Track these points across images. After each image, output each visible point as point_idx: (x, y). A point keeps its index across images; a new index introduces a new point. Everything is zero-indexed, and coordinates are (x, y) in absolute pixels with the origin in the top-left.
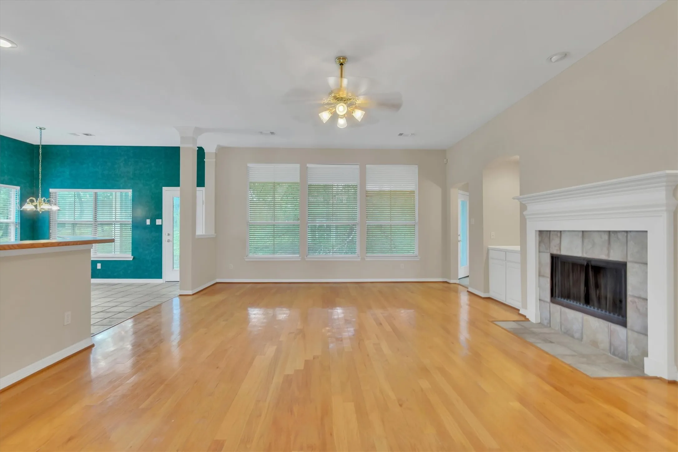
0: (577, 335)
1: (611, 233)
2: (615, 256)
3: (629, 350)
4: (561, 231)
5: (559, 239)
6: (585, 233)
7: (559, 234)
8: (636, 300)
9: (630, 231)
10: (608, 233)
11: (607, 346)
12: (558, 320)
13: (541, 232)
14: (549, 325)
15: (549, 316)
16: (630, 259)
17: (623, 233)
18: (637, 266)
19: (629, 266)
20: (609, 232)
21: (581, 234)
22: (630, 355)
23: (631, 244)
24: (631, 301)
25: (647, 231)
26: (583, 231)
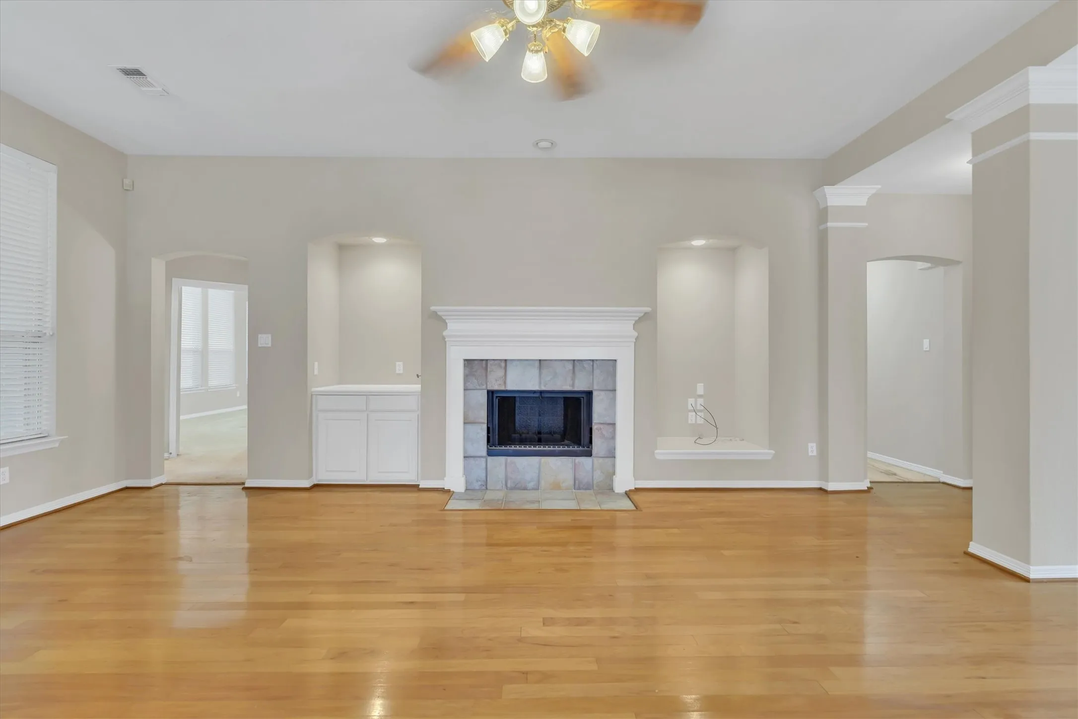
0: (531, 485)
1: (575, 362)
2: (580, 385)
3: (594, 477)
4: (506, 360)
5: (503, 371)
6: (542, 362)
7: (503, 364)
8: (602, 426)
9: (597, 360)
10: (572, 362)
11: (572, 482)
12: (502, 476)
13: (468, 362)
14: (484, 488)
15: (484, 475)
16: (595, 387)
17: (589, 362)
18: (603, 393)
19: (595, 394)
20: (574, 360)
21: (537, 364)
22: (595, 482)
23: (597, 372)
24: (597, 429)
25: (616, 360)
26: (540, 360)
